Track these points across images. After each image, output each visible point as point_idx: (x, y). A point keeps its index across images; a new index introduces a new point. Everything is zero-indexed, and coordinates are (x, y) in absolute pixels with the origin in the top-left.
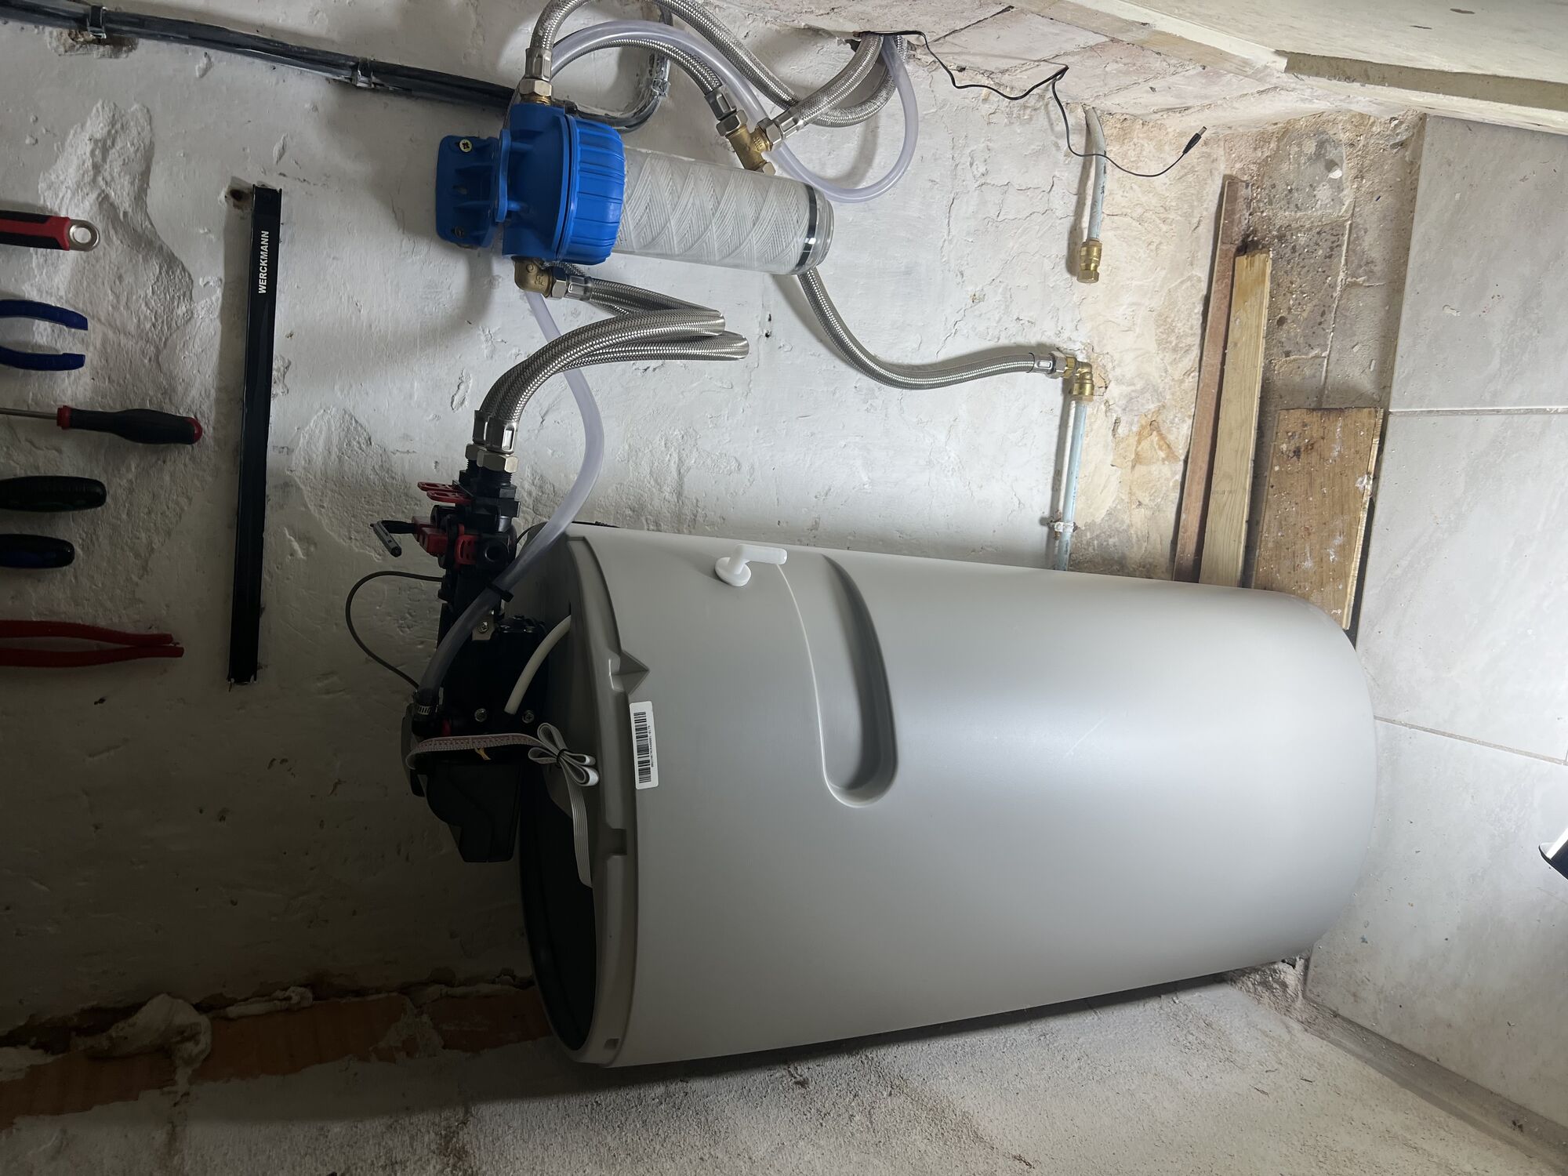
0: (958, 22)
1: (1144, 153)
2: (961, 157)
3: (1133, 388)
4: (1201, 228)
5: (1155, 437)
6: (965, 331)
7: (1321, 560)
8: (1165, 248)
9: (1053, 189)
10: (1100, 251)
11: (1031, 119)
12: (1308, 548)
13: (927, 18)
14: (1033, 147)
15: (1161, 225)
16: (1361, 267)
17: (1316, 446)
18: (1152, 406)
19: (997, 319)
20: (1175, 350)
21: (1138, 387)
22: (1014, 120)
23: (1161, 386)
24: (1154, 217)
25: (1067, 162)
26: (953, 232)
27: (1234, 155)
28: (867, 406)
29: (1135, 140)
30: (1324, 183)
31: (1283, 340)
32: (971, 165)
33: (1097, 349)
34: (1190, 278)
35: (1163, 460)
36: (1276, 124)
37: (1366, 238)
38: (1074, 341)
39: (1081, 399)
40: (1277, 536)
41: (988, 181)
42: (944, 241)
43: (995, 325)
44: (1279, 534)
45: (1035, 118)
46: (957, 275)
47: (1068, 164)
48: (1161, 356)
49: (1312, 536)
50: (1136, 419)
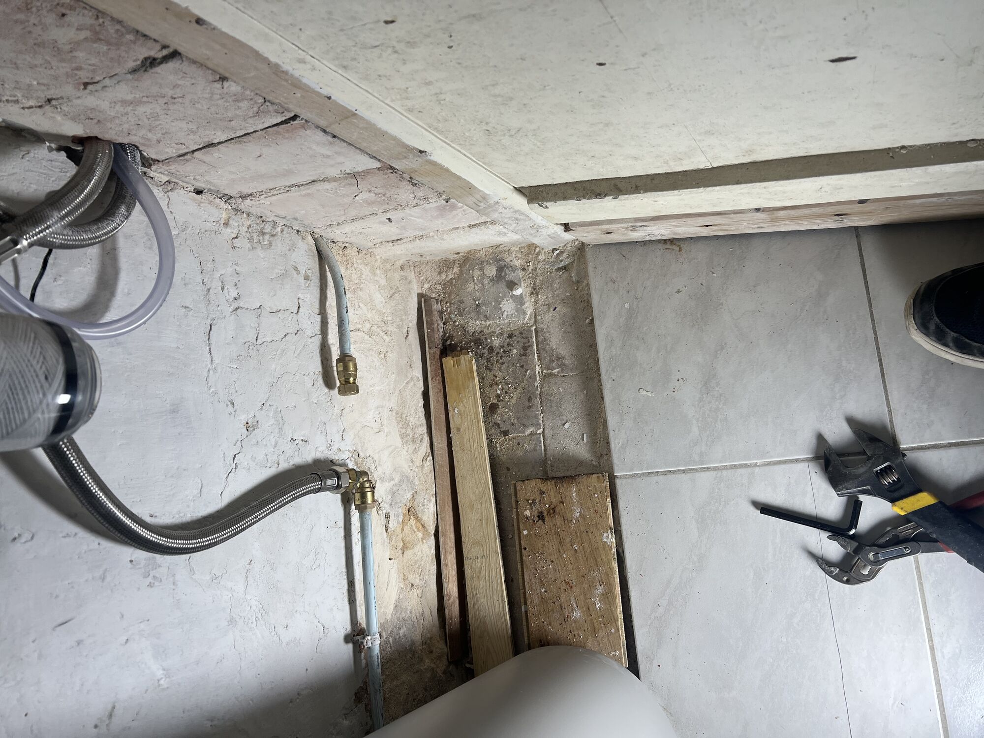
0: (219, 133)
1: (364, 276)
2: (212, 281)
3: (392, 483)
4: (410, 337)
5: (413, 521)
6: (246, 463)
7: (588, 609)
8: (390, 355)
9: (301, 310)
10: (355, 364)
11: (270, 244)
12: (573, 600)
13: (183, 125)
14: (277, 271)
15: (385, 337)
16: (553, 361)
17: (557, 510)
18: (409, 495)
19: (273, 444)
20: (414, 441)
21: (396, 480)
22: (255, 245)
23: (411, 475)
24: (378, 330)
25: (307, 285)
26: (216, 361)
27: (422, 278)
28: (150, 579)
29: (355, 265)
30: (508, 299)
31: (499, 422)
32: (223, 289)
33: (362, 455)
34: (412, 379)
35: (422, 539)
36: (458, 253)
37: (552, 339)
38: (343, 451)
39: (366, 508)
40: (541, 592)
41: (241, 305)
42: (209, 371)
43: (273, 450)
44: (543, 591)
45: (274, 244)
46: (227, 406)
47: (309, 286)
48: (406, 448)
49: (574, 589)
50: (400, 510)
